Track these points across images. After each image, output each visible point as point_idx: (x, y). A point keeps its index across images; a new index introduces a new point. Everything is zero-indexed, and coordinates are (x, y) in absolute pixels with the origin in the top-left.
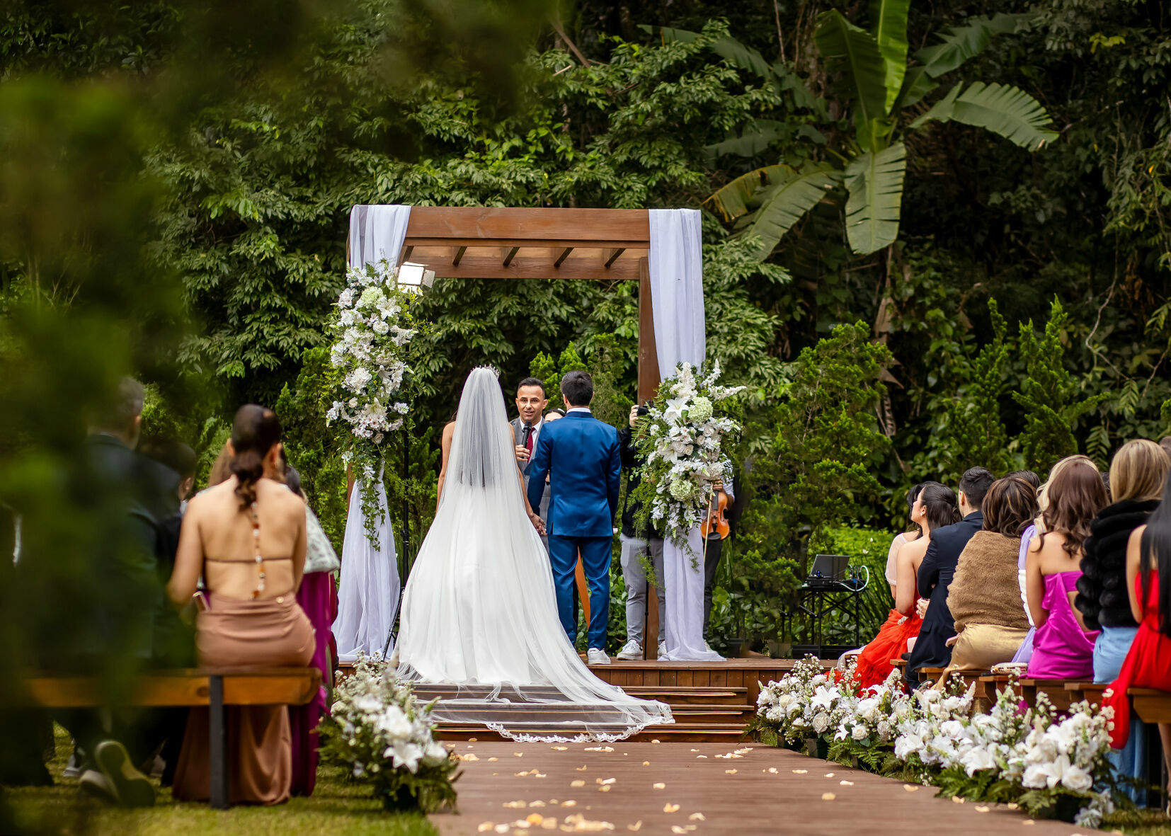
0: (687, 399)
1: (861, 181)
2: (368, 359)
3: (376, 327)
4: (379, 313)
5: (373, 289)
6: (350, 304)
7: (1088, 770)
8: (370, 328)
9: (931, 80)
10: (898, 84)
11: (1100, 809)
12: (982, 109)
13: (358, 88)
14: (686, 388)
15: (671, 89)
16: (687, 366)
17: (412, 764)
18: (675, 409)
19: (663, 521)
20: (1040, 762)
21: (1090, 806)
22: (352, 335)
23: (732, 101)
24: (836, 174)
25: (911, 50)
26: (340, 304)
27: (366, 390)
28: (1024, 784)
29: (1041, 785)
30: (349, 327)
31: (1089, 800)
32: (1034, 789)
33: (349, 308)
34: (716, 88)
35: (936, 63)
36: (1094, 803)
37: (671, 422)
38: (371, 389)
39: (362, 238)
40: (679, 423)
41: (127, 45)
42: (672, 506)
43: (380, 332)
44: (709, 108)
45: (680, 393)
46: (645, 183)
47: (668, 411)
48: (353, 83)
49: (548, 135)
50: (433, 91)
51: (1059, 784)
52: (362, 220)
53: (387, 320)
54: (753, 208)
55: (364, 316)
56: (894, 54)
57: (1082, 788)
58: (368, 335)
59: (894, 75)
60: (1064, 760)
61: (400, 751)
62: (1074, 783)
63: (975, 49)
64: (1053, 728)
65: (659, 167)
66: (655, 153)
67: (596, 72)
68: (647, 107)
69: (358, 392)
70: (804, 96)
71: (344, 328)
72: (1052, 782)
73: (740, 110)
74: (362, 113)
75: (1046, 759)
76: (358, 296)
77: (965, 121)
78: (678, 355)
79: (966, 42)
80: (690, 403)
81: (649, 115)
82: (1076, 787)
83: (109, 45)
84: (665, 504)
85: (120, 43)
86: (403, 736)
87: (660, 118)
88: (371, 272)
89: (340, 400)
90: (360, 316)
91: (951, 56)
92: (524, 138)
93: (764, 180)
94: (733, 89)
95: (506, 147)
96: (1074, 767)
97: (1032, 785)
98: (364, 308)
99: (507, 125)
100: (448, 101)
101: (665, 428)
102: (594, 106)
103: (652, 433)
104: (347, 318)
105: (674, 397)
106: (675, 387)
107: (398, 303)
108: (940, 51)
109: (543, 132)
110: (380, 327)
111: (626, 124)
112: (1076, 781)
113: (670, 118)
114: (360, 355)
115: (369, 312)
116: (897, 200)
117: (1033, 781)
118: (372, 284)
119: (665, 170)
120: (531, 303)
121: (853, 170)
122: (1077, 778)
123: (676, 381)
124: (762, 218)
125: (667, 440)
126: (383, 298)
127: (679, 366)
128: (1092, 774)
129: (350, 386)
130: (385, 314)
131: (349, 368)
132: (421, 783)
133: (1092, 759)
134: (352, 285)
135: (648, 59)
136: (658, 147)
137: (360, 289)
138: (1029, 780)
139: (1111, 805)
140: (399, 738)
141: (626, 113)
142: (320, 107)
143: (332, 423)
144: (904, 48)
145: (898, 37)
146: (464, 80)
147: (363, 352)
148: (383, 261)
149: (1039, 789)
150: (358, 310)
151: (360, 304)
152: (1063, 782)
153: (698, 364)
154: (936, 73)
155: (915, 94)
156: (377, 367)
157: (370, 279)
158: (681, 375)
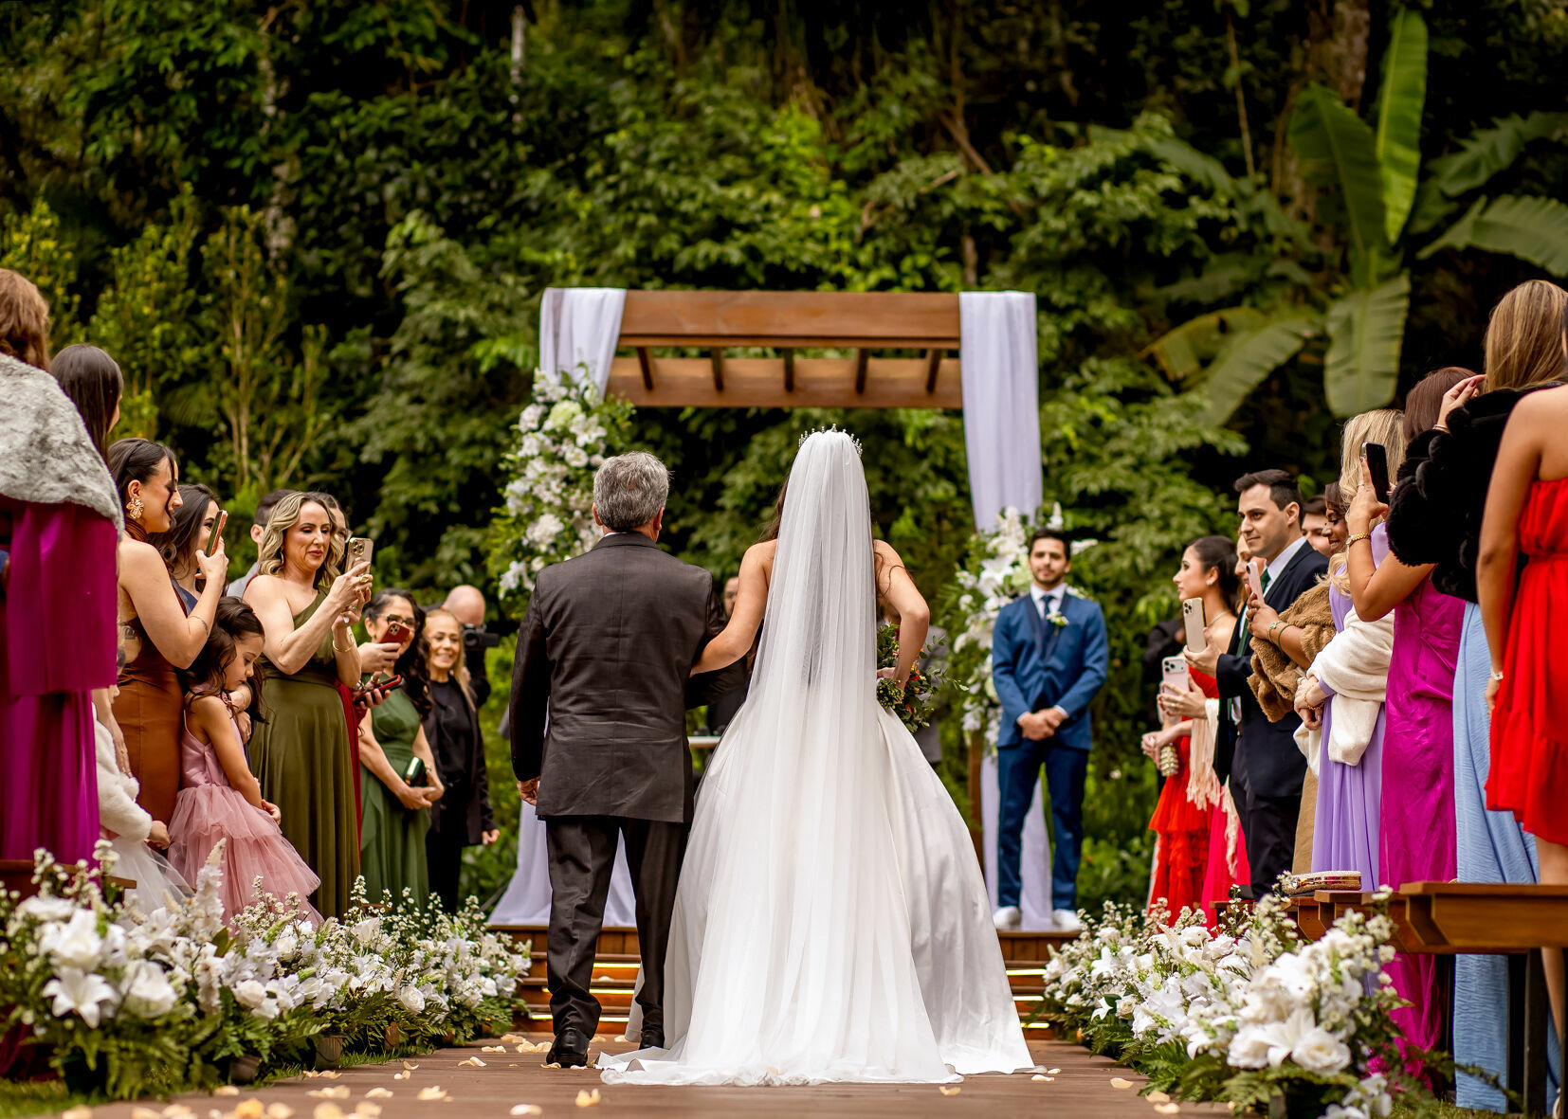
0: (1011, 558)
1: (1348, 325)
2: (558, 502)
3: (569, 456)
4: (573, 438)
5: (566, 404)
6: (535, 426)
7: (1342, 1034)
8: (562, 460)
9: (1447, 198)
10: (1406, 205)
11: (1365, 1107)
12: (1509, 229)
13: (678, 201)
14: (1011, 544)
15: (1090, 199)
16: (1012, 512)
17: (89, 1010)
18: (994, 574)
19: (979, 734)
20: (1259, 1021)
21: (1346, 1102)
22: (537, 467)
23: (1174, 218)
24: (1317, 318)
25: (1423, 161)
26: (522, 426)
27: (554, 545)
28: (1231, 1061)
29: (1258, 1064)
30: (533, 458)
31: (1345, 1090)
32: (1247, 1069)
33: (533, 431)
34: (1151, 201)
35: (1453, 175)
36: (1355, 1095)
37: (988, 591)
38: (562, 545)
39: (556, 335)
40: (999, 591)
41: (401, 159)
42: (991, 712)
43: (575, 463)
44: (1141, 227)
45: (1002, 549)
46: (1058, 325)
47: (984, 575)
48: (669, 195)
49: (929, 265)
50: (779, 207)
51: (1288, 1060)
52: (557, 310)
53: (586, 447)
54: (1205, 362)
55: (554, 443)
56: (1398, 165)
57: (1329, 1067)
58: (558, 468)
59: (1398, 195)
60: (1302, 1016)
61: (73, 987)
62: (1314, 1059)
63: (1505, 157)
64: (1286, 957)
65: (1076, 307)
66: (1071, 287)
67: (992, 183)
68: (1058, 224)
69: (543, 548)
70: (1280, 222)
71: (525, 460)
72: (1276, 1056)
73: (1184, 230)
74: (683, 235)
75: (1272, 1015)
76: (545, 416)
77: (1489, 244)
78: (1002, 497)
79: (1494, 150)
80: (1015, 564)
81: (1063, 236)
82: (1318, 1065)
83: (378, 160)
84: (981, 709)
85: (392, 159)
86: (79, 959)
87: (1078, 240)
88: (567, 381)
89: (519, 561)
90: (548, 442)
91: (1473, 169)
92: (897, 267)
93: (1223, 327)
94: (1174, 200)
95: (873, 278)
96: (1320, 1029)
97: (1243, 1062)
98: (553, 432)
99: (876, 250)
100: (798, 219)
101: (979, 600)
102: (990, 226)
103: (963, 607)
104: (530, 445)
105: (993, 555)
106: (995, 542)
107: (601, 424)
108: (1458, 162)
109: (922, 260)
110: (575, 457)
111: (1036, 249)
112: (1318, 1054)
113: (1091, 239)
114: (546, 497)
115: (562, 436)
116: (1394, 348)
117: (1246, 1055)
118: (567, 398)
119: (1084, 309)
120: (899, 479)
121: (1338, 310)
122: (1320, 1048)
123: (997, 535)
124: (1218, 374)
125: (983, 617)
126: (581, 417)
127: (1003, 514)
128: (1352, 1043)
129: (533, 542)
130: (582, 440)
131: (532, 517)
132: (112, 1045)
133: (1352, 1014)
134: (540, 399)
135: (1063, 166)
136: (1075, 279)
137: (550, 404)
138: (1238, 1055)
139: (1386, 1099)
140: (70, 962)
141: (1034, 234)
142: (630, 227)
143: (509, 593)
144: (1413, 157)
145: (1406, 143)
146: (820, 193)
147: (550, 492)
148: (581, 365)
149: (1256, 1070)
150: (546, 433)
151: (548, 425)
152: (1295, 1056)
153: (1030, 511)
154: (1455, 189)
155: (1426, 217)
156: (570, 513)
157: (563, 391)
158: (1005, 525)
